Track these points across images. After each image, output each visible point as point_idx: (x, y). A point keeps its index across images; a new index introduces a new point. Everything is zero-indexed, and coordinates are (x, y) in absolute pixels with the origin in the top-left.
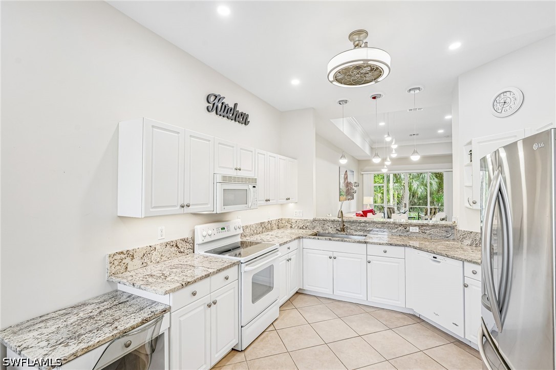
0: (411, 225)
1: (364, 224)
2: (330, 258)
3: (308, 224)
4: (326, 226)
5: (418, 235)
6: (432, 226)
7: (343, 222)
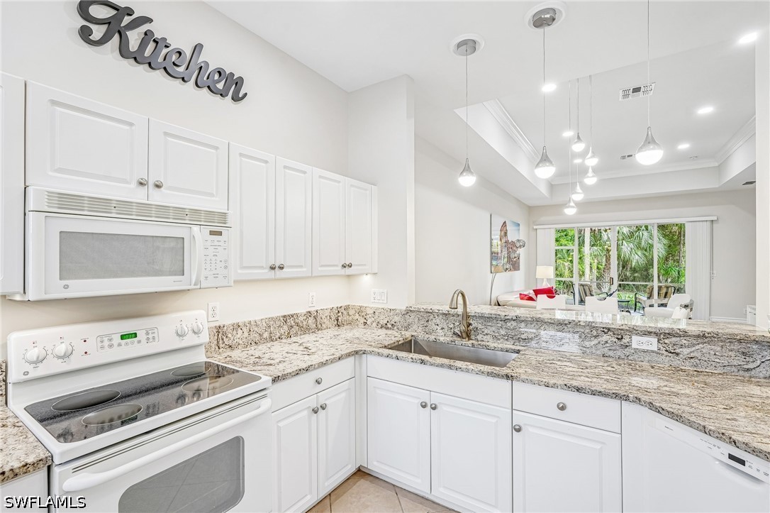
0: (633, 331)
1: (514, 323)
2: (424, 406)
3: (396, 319)
4: (432, 325)
5: (654, 356)
6: (698, 336)
7: (468, 317)
